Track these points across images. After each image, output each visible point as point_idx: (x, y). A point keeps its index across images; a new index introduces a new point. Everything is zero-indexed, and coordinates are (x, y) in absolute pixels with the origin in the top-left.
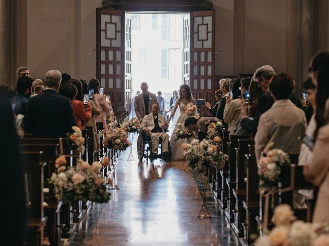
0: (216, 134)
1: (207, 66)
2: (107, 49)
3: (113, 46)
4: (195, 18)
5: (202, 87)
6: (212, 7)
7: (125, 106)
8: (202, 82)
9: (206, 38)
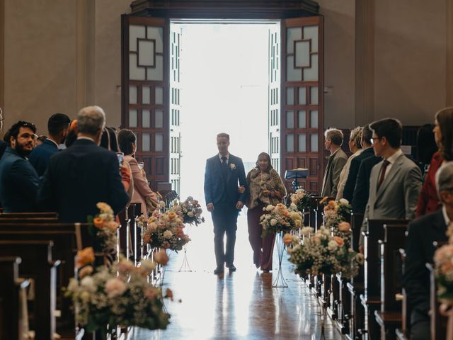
0: (339, 220)
1: (310, 112)
2: (139, 85)
3: (149, 78)
4: (289, 30)
5: (303, 148)
6: (317, 11)
7: (170, 182)
8: (302, 139)
9: (308, 64)
